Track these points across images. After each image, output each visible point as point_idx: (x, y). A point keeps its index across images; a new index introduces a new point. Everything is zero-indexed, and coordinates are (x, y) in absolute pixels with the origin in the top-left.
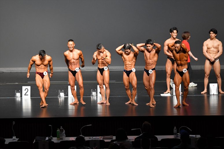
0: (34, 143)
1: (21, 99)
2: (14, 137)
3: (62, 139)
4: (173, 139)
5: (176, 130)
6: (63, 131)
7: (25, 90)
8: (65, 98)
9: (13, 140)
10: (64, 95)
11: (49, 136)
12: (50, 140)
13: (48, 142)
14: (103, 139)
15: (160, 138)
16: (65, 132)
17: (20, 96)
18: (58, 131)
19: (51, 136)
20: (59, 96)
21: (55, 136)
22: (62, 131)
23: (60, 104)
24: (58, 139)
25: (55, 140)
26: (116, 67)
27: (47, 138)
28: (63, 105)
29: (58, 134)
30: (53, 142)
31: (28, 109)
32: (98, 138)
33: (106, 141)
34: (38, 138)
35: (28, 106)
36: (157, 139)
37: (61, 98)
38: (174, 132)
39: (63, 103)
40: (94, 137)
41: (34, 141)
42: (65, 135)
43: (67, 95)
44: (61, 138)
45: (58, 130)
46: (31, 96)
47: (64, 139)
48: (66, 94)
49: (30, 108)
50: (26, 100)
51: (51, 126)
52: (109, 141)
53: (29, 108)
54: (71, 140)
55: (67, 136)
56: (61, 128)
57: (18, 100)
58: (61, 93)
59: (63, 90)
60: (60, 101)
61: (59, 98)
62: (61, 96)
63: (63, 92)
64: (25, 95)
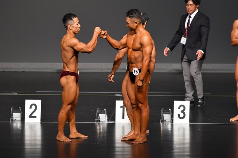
1: (23, 124)
7: (31, 108)
8: (109, 124)
10: (107, 118)
17: (20, 119)
20: (97, 121)
23: (99, 137)
28: (105, 138)
31: (35, 145)
35: (35, 140)
37: (101, 125)
39: (105, 134)
43: (114, 119)
46: (41, 120)
48: (112, 116)
49: (40, 143)
53: (37, 143)
57: (17, 127)
58: (100, 115)
59: (105, 109)
60: (98, 131)
61: (97, 124)
62: (101, 121)
63: (104, 113)
64: (30, 116)
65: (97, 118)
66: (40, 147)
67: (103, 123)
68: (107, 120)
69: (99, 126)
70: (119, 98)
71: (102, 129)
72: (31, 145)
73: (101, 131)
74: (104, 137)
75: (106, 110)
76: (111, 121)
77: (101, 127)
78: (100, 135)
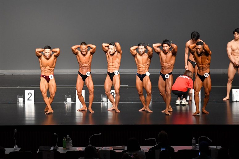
0: (37, 153)
1: (24, 104)
2: (16, 147)
3: (68, 149)
4: (191, 150)
5: (195, 140)
6: (69, 140)
7: (28, 95)
8: (72, 103)
9: (15, 149)
10: (71, 100)
11: (54, 146)
12: (55, 150)
13: (53, 152)
14: (113, 149)
15: (177, 149)
16: (72, 141)
17: (22, 101)
18: (65, 141)
19: (57, 146)
20: (65, 102)
21: (61, 145)
23: (67, 111)
24: (64, 149)
25: (61, 150)
26: (129, 70)
27: (52, 148)
29: (64, 144)
30: (59, 152)
31: (31, 116)
32: (108, 149)
33: (117, 151)
34: (42, 147)
35: (31, 113)
36: (173, 149)
37: (68, 104)
38: (192, 143)
39: (70, 109)
40: (104, 147)
41: (38, 151)
42: (71, 144)
43: (75, 101)
44: (67, 147)
45: (64, 139)
46: (35, 101)
47: (70, 149)
49: (34, 114)
50: (29, 106)
51: (56, 135)
52: (121, 151)
53: (32, 114)
54: (79, 150)
55: (74, 145)
56: (68, 137)
57: (21, 106)
58: (67, 98)
59: (70, 95)
62: (68, 101)
63: (70, 97)
64: (28, 100)
65: (66, 100)
66: (34, 117)
67: (69, 103)
68: (71, 101)
69: (67, 105)
72: (29, 116)
73: (68, 107)
74: (70, 111)
77: (68, 105)
78: (67, 109)
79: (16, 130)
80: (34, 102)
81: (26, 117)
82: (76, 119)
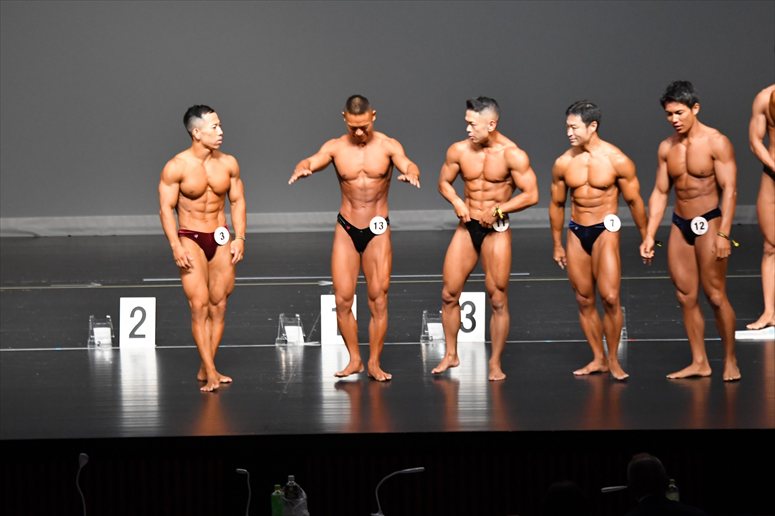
1: (116, 352)
6: (297, 495)
7: (132, 315)
8: (307, 348)
10: (302, 335)
16: (308, 500)
17: (109, 341)
18: (279, 497)
20: (280, 342)
22: (292, 494)
23: (287, 378)
28: (300, 380)
31: (145, 399)
35: (145, 386)
37: (289, 350)
39: (300, 369)
42: (306, 512)
43: (317, 337)
45: (278, 492)
46: (158, 342)
48: (313, 332)
49: (156, 394)
50: (135, 359)
51: (245, 475)
53: (150, 394)
56: (291, 481)
57: (103, 359)
58: (288, 329)
59: (298, 315)
60: (284, 363)
61: (281, 349)
62: (289, 341)
63: (296, 324)
64: (132, 335)
65: (281, 335)
66: (155, 403)
67: (294, 346)
68: (302, 339)
69: (286, 353)
70: (328, 290)
71: (291, 359)
72: (136, 398)
73: (291, 363)
74: (296, 377)
75: (301, 317)
76: (312, 341)
77: (291, 355)
78: (288, 372)
79: (84, 458)
80: (154, 346)
81: (124, 404)
82: (321, 409)
